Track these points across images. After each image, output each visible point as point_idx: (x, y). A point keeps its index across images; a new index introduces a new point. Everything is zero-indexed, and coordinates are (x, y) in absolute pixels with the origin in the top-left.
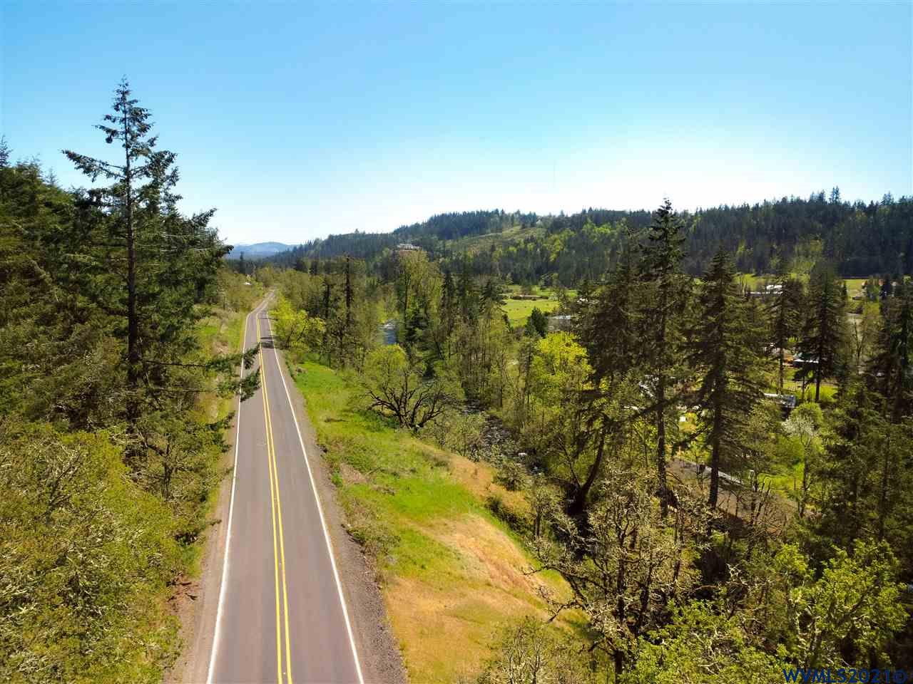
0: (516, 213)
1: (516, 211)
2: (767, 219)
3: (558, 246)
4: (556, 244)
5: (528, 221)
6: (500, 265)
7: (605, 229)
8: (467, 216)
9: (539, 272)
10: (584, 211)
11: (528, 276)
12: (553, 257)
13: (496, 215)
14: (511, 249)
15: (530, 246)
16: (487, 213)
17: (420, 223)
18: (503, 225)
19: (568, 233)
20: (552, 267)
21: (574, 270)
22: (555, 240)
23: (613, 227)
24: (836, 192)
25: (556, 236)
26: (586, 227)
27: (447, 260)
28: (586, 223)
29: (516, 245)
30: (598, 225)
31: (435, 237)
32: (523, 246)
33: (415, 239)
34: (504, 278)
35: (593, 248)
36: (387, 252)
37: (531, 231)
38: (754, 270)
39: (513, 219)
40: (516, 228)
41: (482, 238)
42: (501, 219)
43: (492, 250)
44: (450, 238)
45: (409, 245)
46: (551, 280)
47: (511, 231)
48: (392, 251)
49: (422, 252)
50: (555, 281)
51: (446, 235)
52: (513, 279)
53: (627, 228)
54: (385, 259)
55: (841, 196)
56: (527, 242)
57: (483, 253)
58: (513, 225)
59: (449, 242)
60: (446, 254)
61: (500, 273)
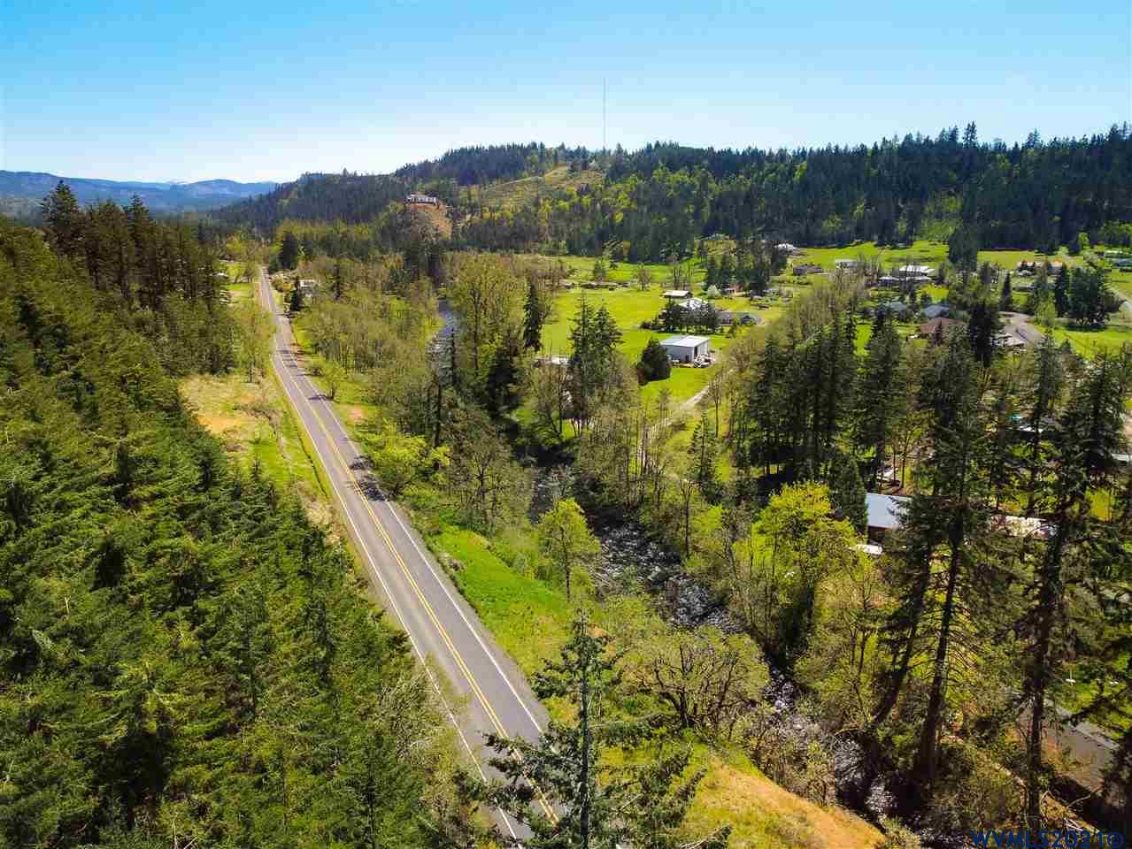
0: (559, 148)
1: (559, 145)
2: (889, 165)
3: (624, 201)
4: (621, 196)
5: (578, 160)
6: (549, 228)
7: (680, 176)
8: (495, 151)
9: (602, 237)
10: (649, 146)
11: (590, 244)
12: (619, 217)
13: (534, 151)
14: (562, 204)
15: (586, 200)
16: (521, 148)
17: (432, 161)
18: (545, 166)
19: (634, 181)
20: (620, 232)
21: (650, 237)
22: (619, 191)
23: (692, 174)
24: (971, 129)
25: (620, 186)
26: (658, 174)
27: (476, 218)
28: (656, 165)
29: (567, 198)
30: (673, 170)
31: (453, 181)
32: (576, 199)
33: (428, 186)
34: (557, 247)
35: (670, 204)
36: (394, 207)
37: (584, 176)
38: (876, 237)
39: (556, 156)
40: (563, 170)
41: (518, 184)
42: (541, 156)
43: (537, 204)
44: (474, 182)
45: (421, 197)
46: (622, 251)
47: (556, 174)
48: (400, 207)
49: (441, 206)
50: (625, 253)
51: (468, 178)
52: (570, 248)
53: (710, 175)
54: (391, 217)
55: (978, 135)
56: (581, 193)
57: (525, 209)
58: (556, 165)
59: (474, 190)
60: (473, 208)
61: (550, 239)
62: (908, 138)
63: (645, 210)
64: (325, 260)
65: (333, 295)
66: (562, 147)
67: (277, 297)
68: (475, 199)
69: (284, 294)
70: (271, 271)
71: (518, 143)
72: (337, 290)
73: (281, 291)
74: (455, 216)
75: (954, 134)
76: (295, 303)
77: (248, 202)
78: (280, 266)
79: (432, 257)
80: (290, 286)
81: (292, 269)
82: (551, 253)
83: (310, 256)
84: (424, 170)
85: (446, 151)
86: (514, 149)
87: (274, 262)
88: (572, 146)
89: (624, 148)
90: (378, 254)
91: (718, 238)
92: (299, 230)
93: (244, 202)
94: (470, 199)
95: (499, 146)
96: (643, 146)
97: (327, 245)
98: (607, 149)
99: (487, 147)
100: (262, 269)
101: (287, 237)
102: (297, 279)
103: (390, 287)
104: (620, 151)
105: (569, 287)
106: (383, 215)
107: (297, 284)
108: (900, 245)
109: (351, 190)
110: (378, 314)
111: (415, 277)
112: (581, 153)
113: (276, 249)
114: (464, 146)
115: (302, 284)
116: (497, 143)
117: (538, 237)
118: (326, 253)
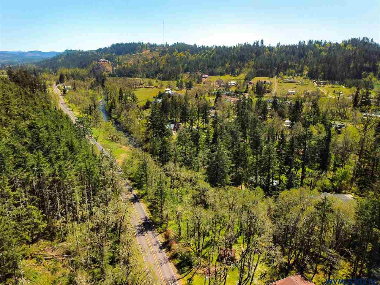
0: (148, 44)
1: (148, 43)
2: (237, 52)
3: (164, 62)
5: (152, 47)
6: (141, 70)
7: (182, 54)
8: (127, 45)
9: (156, 73)
10: (175, 44)
11: (152, 75)
12: (161, 67)
13: (140, 45)
14: (146, 62)
15: (153, 61)
16: (136, 44)
17: (107, 47)
18: (143, 49)
19: (167, 56)
20: (159, 71)
21: (168, 73)
22: (163, 59)
23: (185, 54)
24: (262, 41)
25: (163, 57)
26: (175, 53)
27: (120, 66)
28: (175, 51)
29: (147, 61)
30: (179, 52)
31: (114, 54)
32: (150, 61)
33: (106, 55)
34: (143, 75)
35: (176, 63)
36: (95, 63)
37: (154, 53)
38: (231, 73)
39: (147, 47)
40: (148, 51)
41: (134, 55)
42: (142, 46)
43: (138, 62)
44: (121, 54)
45: (104, 60)
46: (160, 77)
47: (146, 52)
48: (96, 63)
49: (109, 63)
50: (162, 78)
51: (119, 53)
52: (147, 76)
53: (190, 54)
54: (94, 66)
55: (264, 43)
56: (152, 59)
57: (135, 64)
58: (147, 49)
59: (121, 57)
60: (119, 63)
61: (141, 73)
62: (245, 43)
63: (169, 65)
64: (72, 80)
65: (74, 90)
66: (149, 43)
67: (59, 91)
68: (120, 60)
69: (61, 90)
70: (57, 83)
71: (135, 42)
72: (75, 89)
73: (60, 89)
74: (113, 66)
75: (258, 43)
76: (64, 92)
77: (47, 60)
78: (59, 82)
79: (103, 79)
80: (63, 88)
81: (63, 83)
82: (141, 78)
83: (68, 79)
84: (105, 50)
85: (112, 44)
86: (134, 44)
87: (57, 81)
88: (152, 43)
89: (168, 44)
90: (88, 78)
91: (188, 73)
92: (64, 71)
93: (46, 60)
94: (119, 60)
95: (128, 43)
96: (173, 44)
97: (73, 76)
98: (163, 44)
99: (125, 43)
100: (54, 83)
101: (61, 74)
102: (64, 86)
103: (91, 88)
104: (167, 45)
105: (141, 88)
106: (91, 66)
107: (64, 87)
108: (236, 75)
109: (82, 56)
110: (85, 95)
111: (97, 85)
112: (155, 45)
113: (58, 77)
114: (118, 43)
115: (66, 87)
116: (128, 42)
117: (137, 72)
118: (73, 78)
